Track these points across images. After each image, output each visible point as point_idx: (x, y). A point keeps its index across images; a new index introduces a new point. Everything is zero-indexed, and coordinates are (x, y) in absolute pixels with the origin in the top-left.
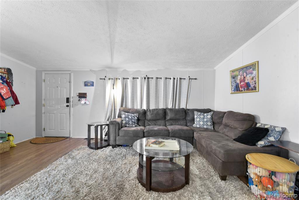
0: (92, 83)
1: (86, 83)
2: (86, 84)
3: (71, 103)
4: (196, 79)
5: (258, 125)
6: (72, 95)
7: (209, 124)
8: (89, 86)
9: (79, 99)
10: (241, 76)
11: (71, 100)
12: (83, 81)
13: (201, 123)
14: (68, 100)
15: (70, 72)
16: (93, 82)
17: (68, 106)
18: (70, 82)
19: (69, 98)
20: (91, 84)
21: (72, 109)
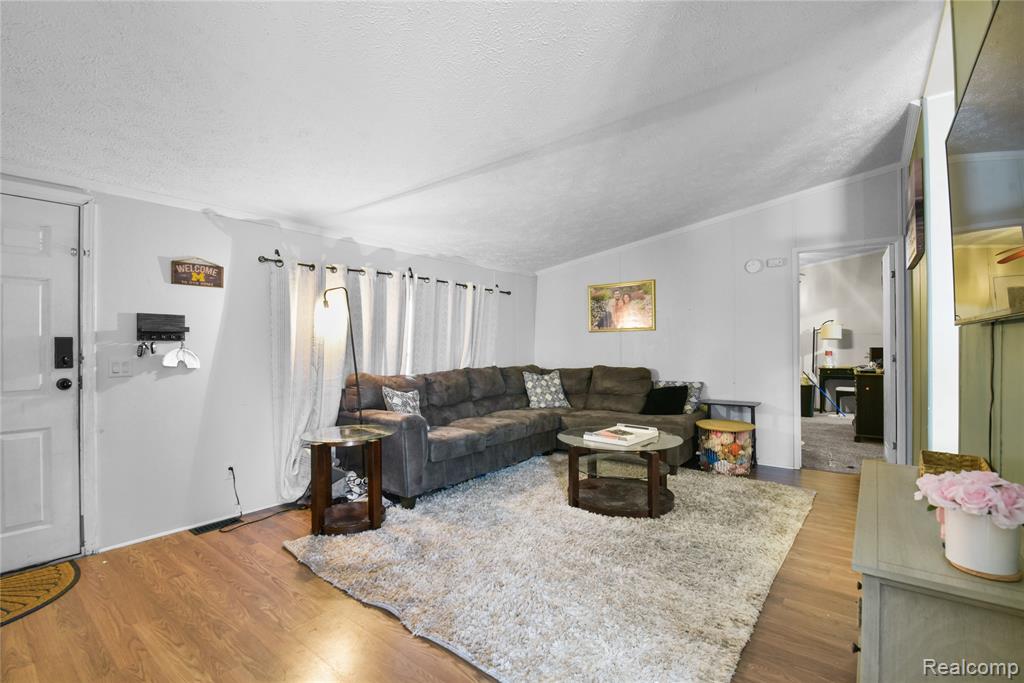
0: (214, 272)
1: (180, 269)
2: (180, 274)
3: (89, 370)
4: (509, 293)
5: (661, 385)
6: (93, 323)
7: (562, 396)
8: (198, 283)
9: (140, 343)
10: (618, 300)
11: (89, 349)
12: (161, 259)
13: (549, 397)
14: (64, 352)
15: (79, 199)
16: (220, 270)
17: (64, 385)
18: (79, 252)
19: (69, 341)
20: (207, 276)
21: (92, 400)
